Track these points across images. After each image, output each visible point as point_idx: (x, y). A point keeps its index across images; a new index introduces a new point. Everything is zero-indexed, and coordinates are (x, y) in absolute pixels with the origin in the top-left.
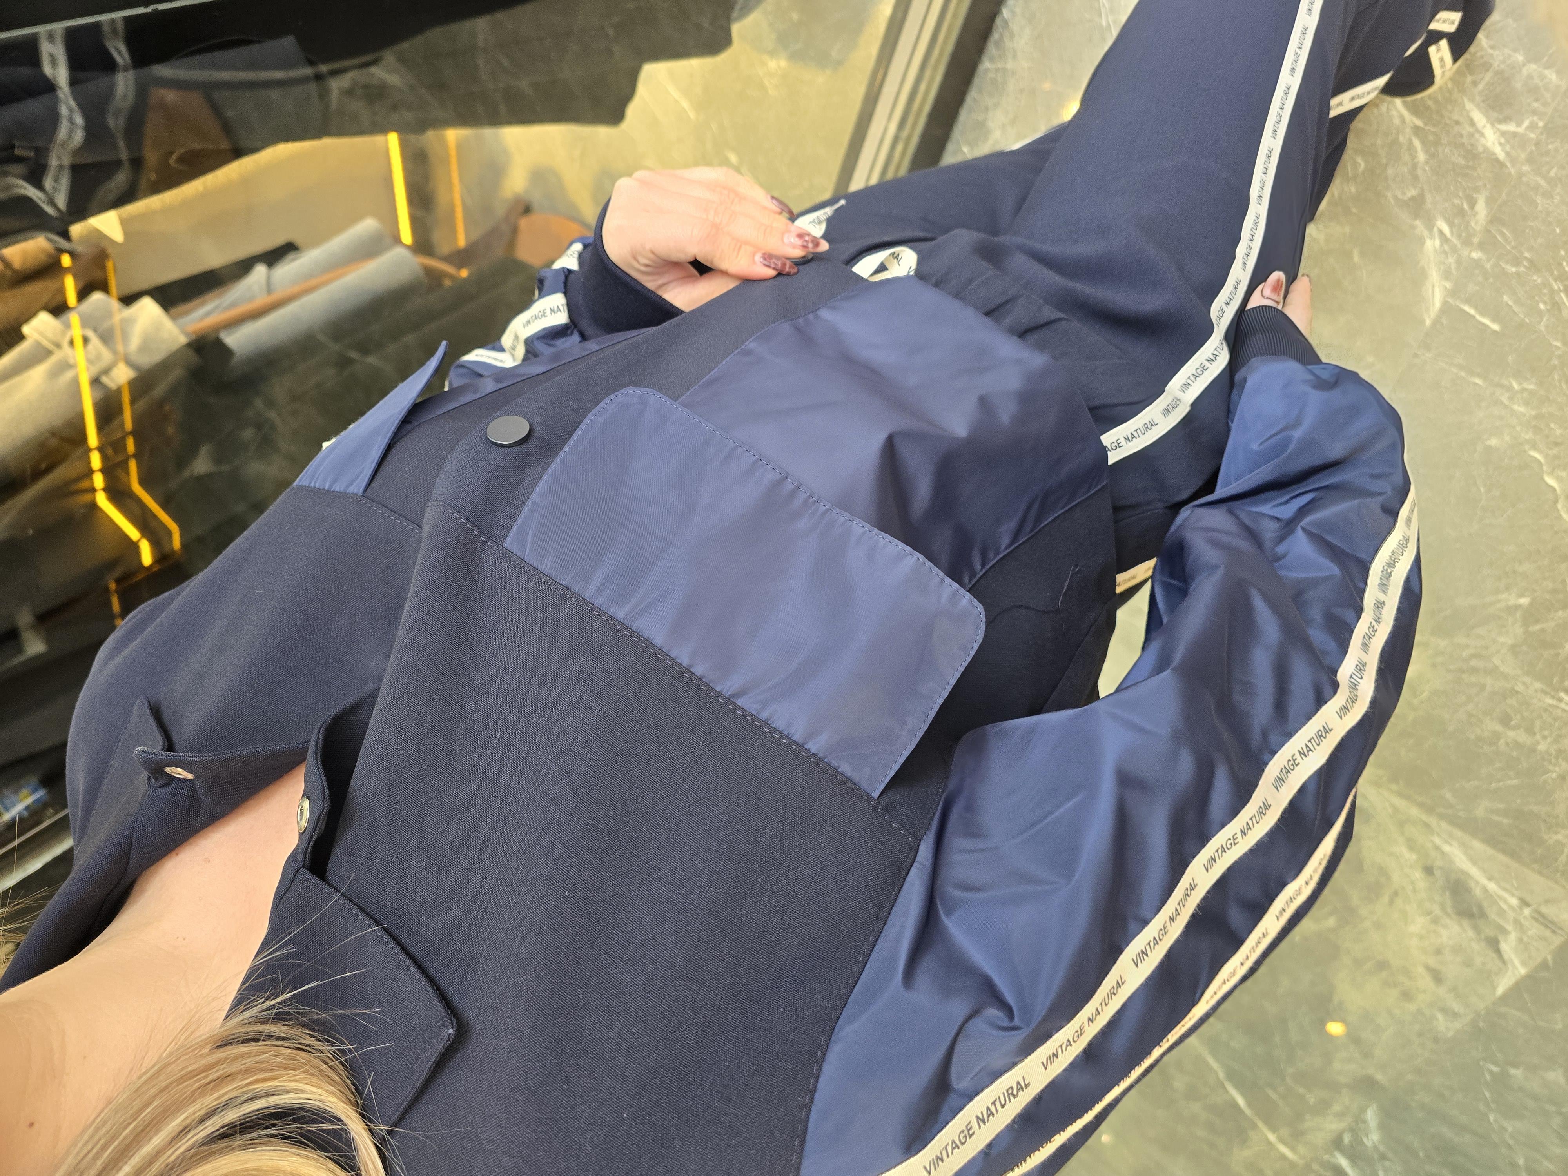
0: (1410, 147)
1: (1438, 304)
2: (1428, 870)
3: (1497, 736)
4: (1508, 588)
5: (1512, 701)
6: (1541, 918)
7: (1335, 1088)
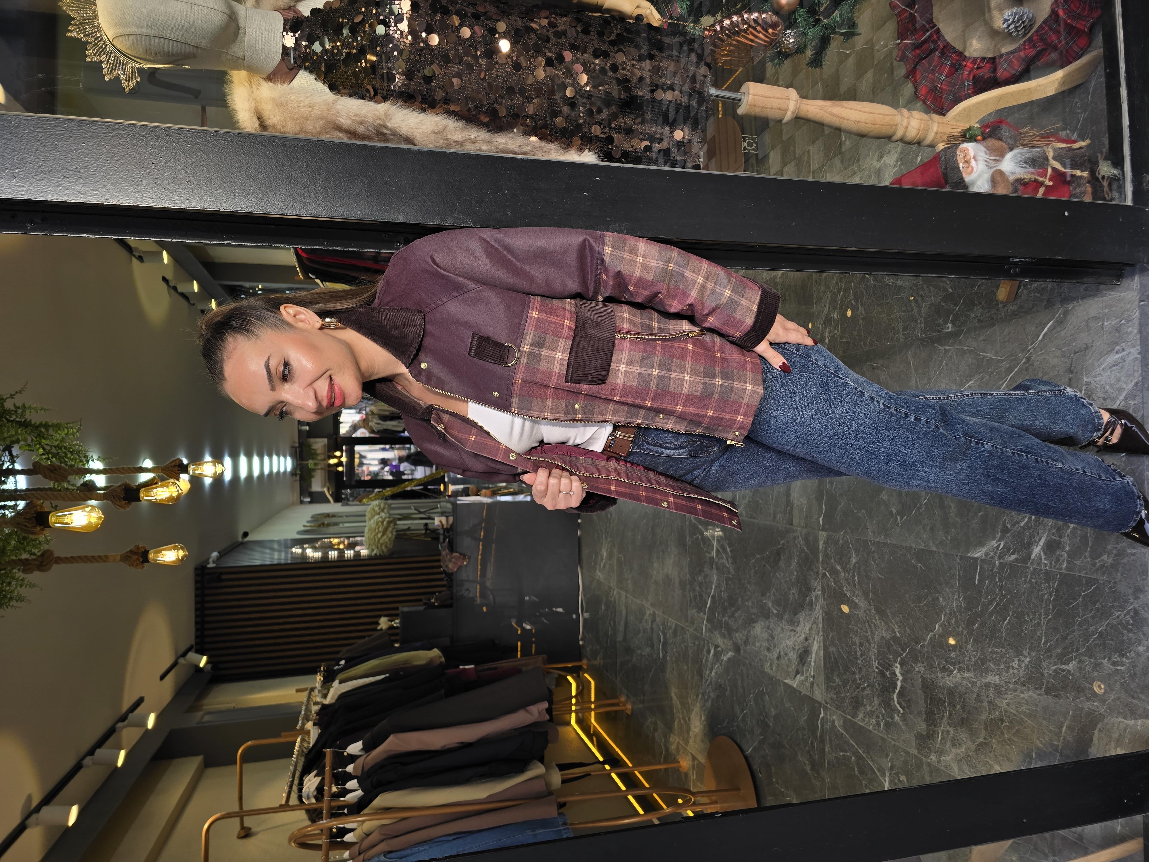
1: (976, 556)
2: (806, 639)
3: (855, 644)
4: (899, 627)
5: (867, 645)
6: (812, 684)
7: (731, 638)
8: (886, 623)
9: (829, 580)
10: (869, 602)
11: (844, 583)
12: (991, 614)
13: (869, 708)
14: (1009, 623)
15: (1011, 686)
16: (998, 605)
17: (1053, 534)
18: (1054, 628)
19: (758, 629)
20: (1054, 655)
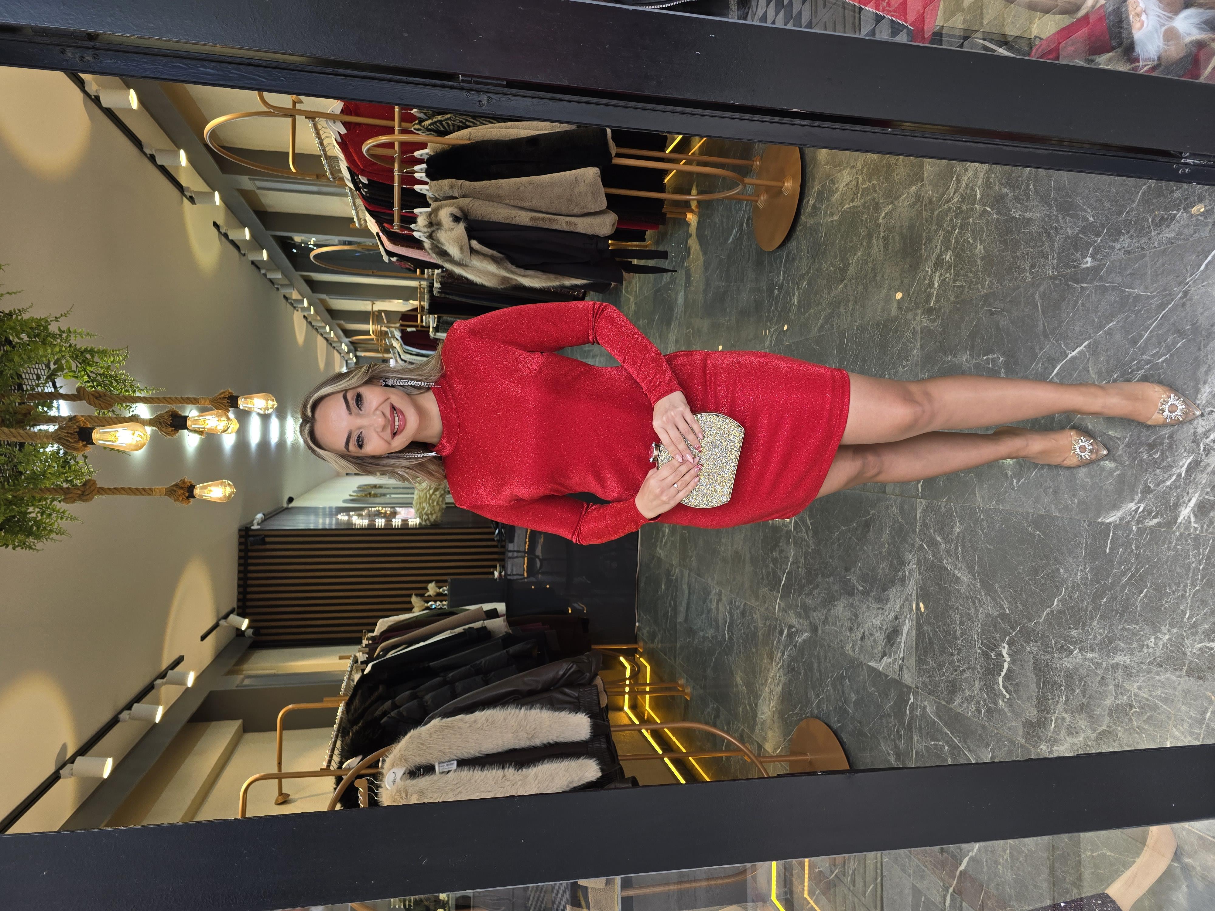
0: (1171, 476)
1: (1108, 521)
2: (896, 618)
3: (955, 622)
4: (1009, 602)
5: (970, 623)
6: (901, 667)
7: (807, 617)
8: (993, 599)
9: (927, 553)
10: (974, 576)
11: (944, 555)
12: (1124, 586)
13: (968, 693)
14: (1145, 596)
15: (1144, 667)
16: (1133, 575)
17: (1207, 493)
18: (1202, 601)
19: (840, 608)
20: (1200, 631)
